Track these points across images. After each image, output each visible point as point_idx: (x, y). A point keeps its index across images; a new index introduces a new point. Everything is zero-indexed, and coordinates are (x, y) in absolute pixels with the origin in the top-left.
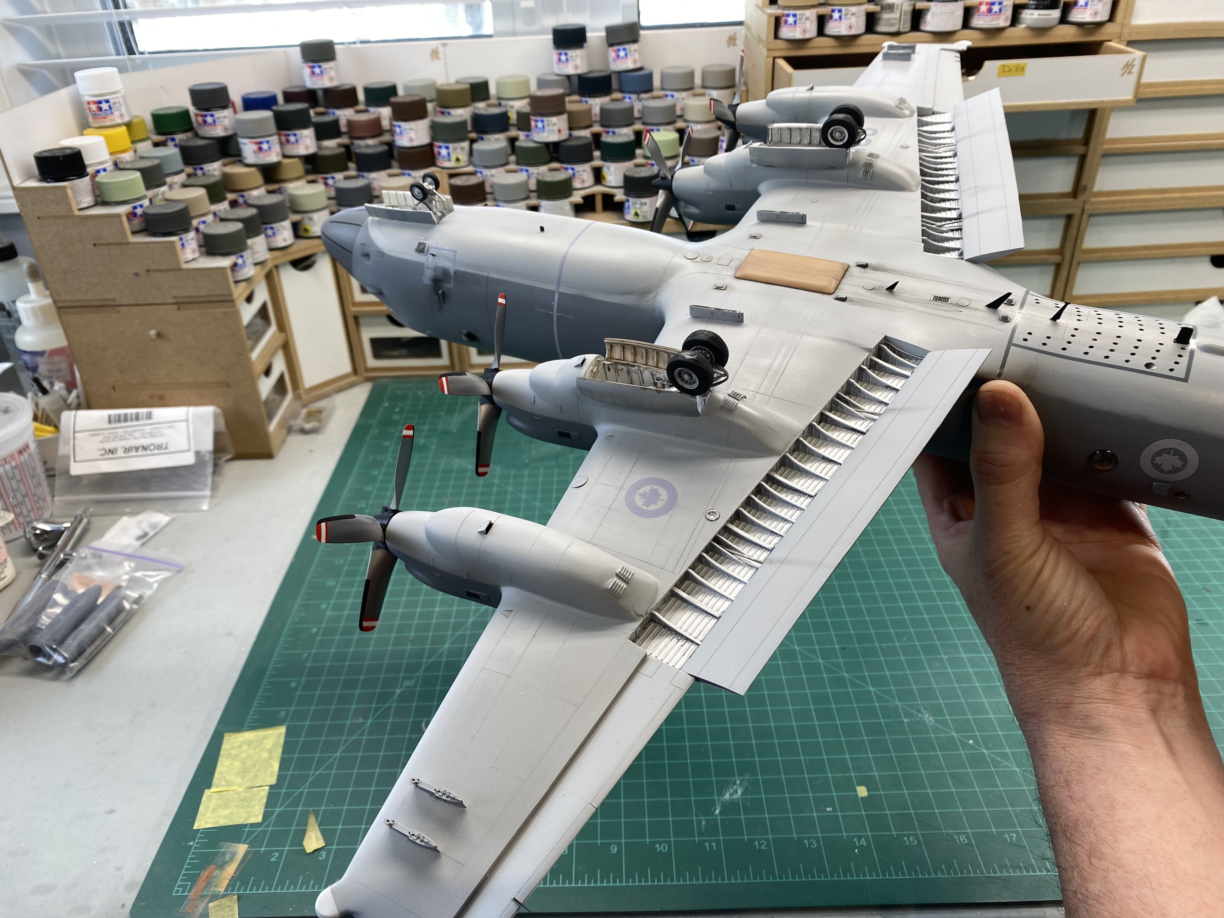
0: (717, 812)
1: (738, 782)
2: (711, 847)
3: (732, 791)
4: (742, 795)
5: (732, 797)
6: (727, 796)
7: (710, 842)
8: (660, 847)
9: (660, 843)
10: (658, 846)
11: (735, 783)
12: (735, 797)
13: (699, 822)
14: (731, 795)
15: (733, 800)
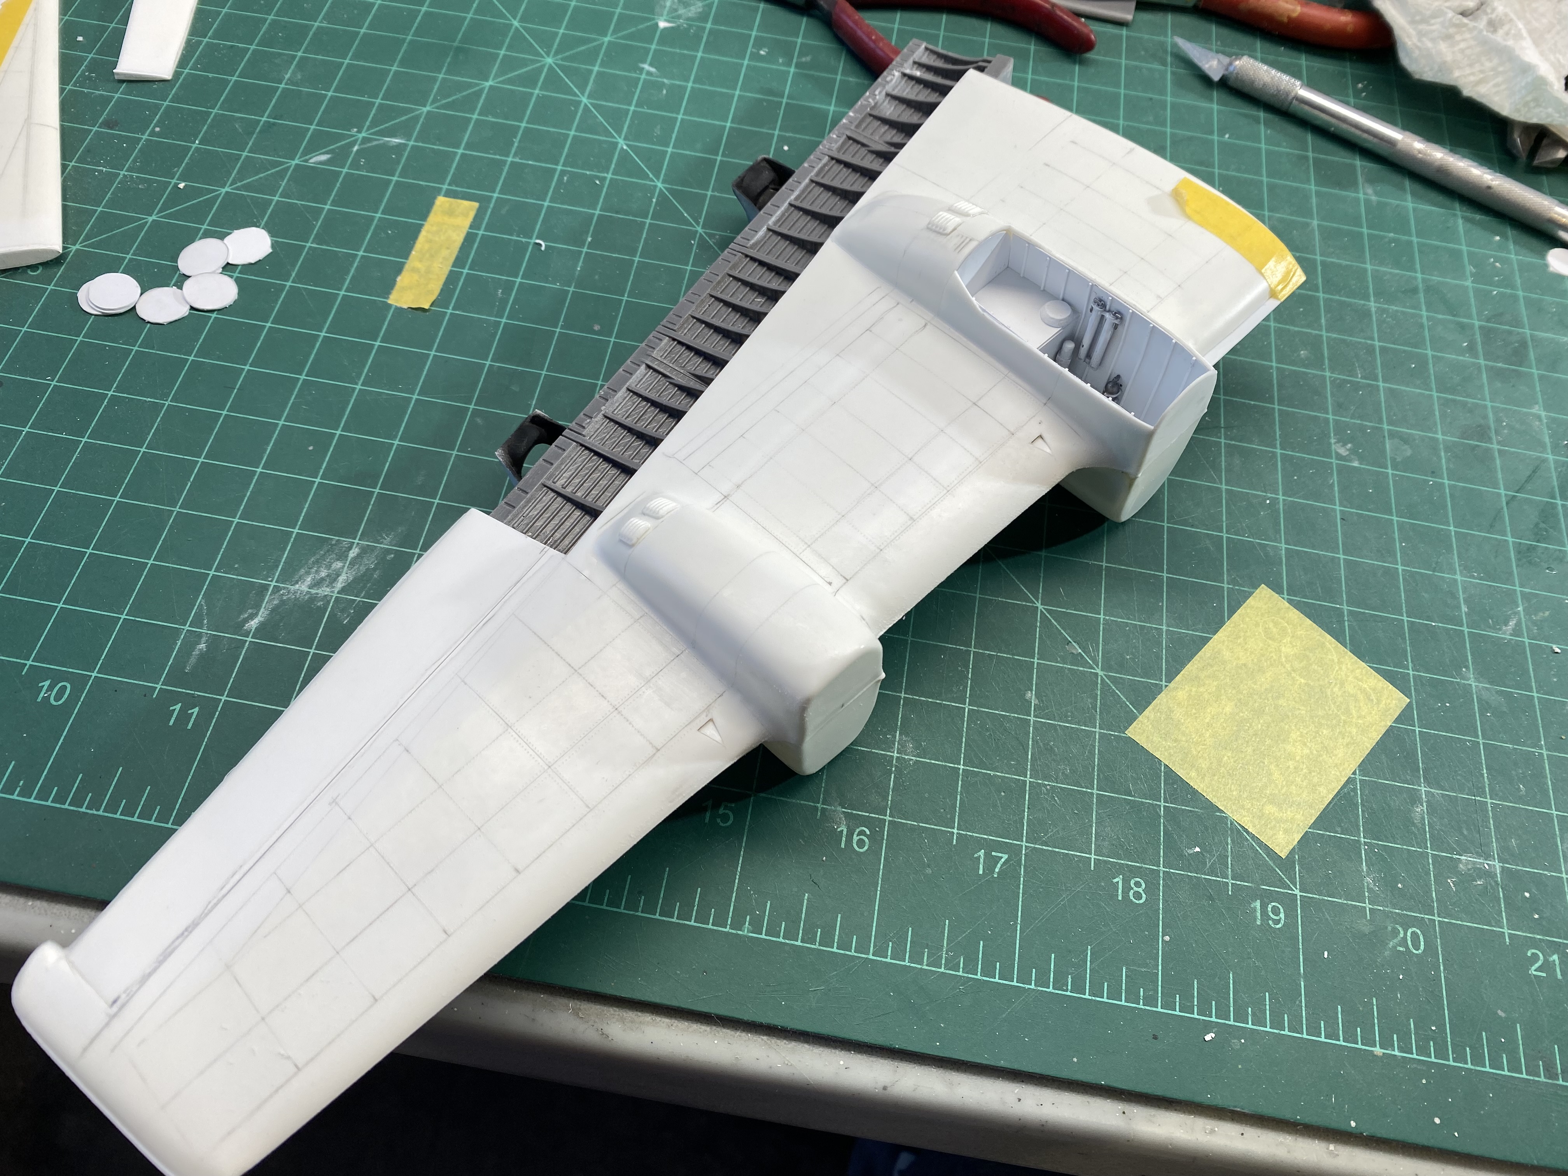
0: (254, 623)
1: (352, 554)
2: (184, 716)
3: (323, 573)
4: (342, 591)
5: (313, 591)
6: (303, 585)
7: (189, 702)
8: (51, 688)
9: (56, 678)
10: (47, 683)
11: (342, 556)
12: (324, 591)
13: (193, 639)
14: (317, 584)
15: (313, 599)
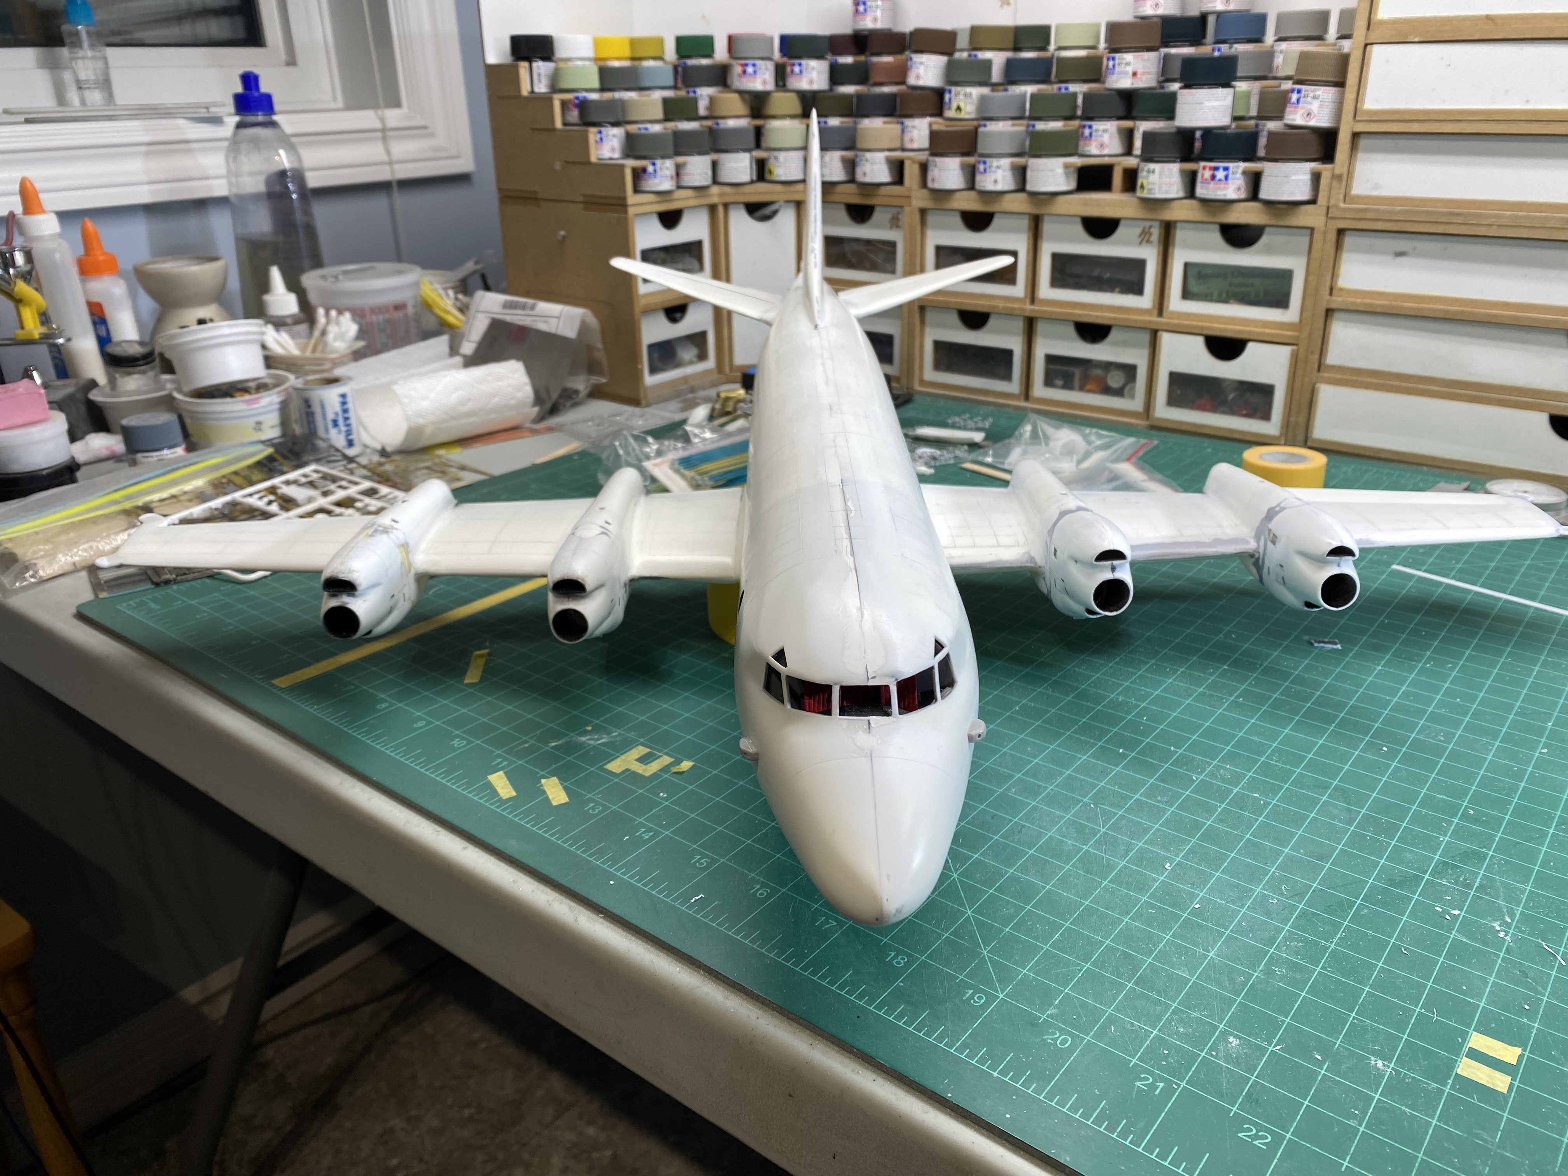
0: (553, 744)
1: (614, 734)
2: (500, 762)
4: (600, 744)
5: (588, 741)
6: (584, 739)
7: (505, 759)
10: (458, 740)
11: (610, 734)
12: (592, 742)
13: (525, 743)
14: (591, 739)
15: (585, 743)
